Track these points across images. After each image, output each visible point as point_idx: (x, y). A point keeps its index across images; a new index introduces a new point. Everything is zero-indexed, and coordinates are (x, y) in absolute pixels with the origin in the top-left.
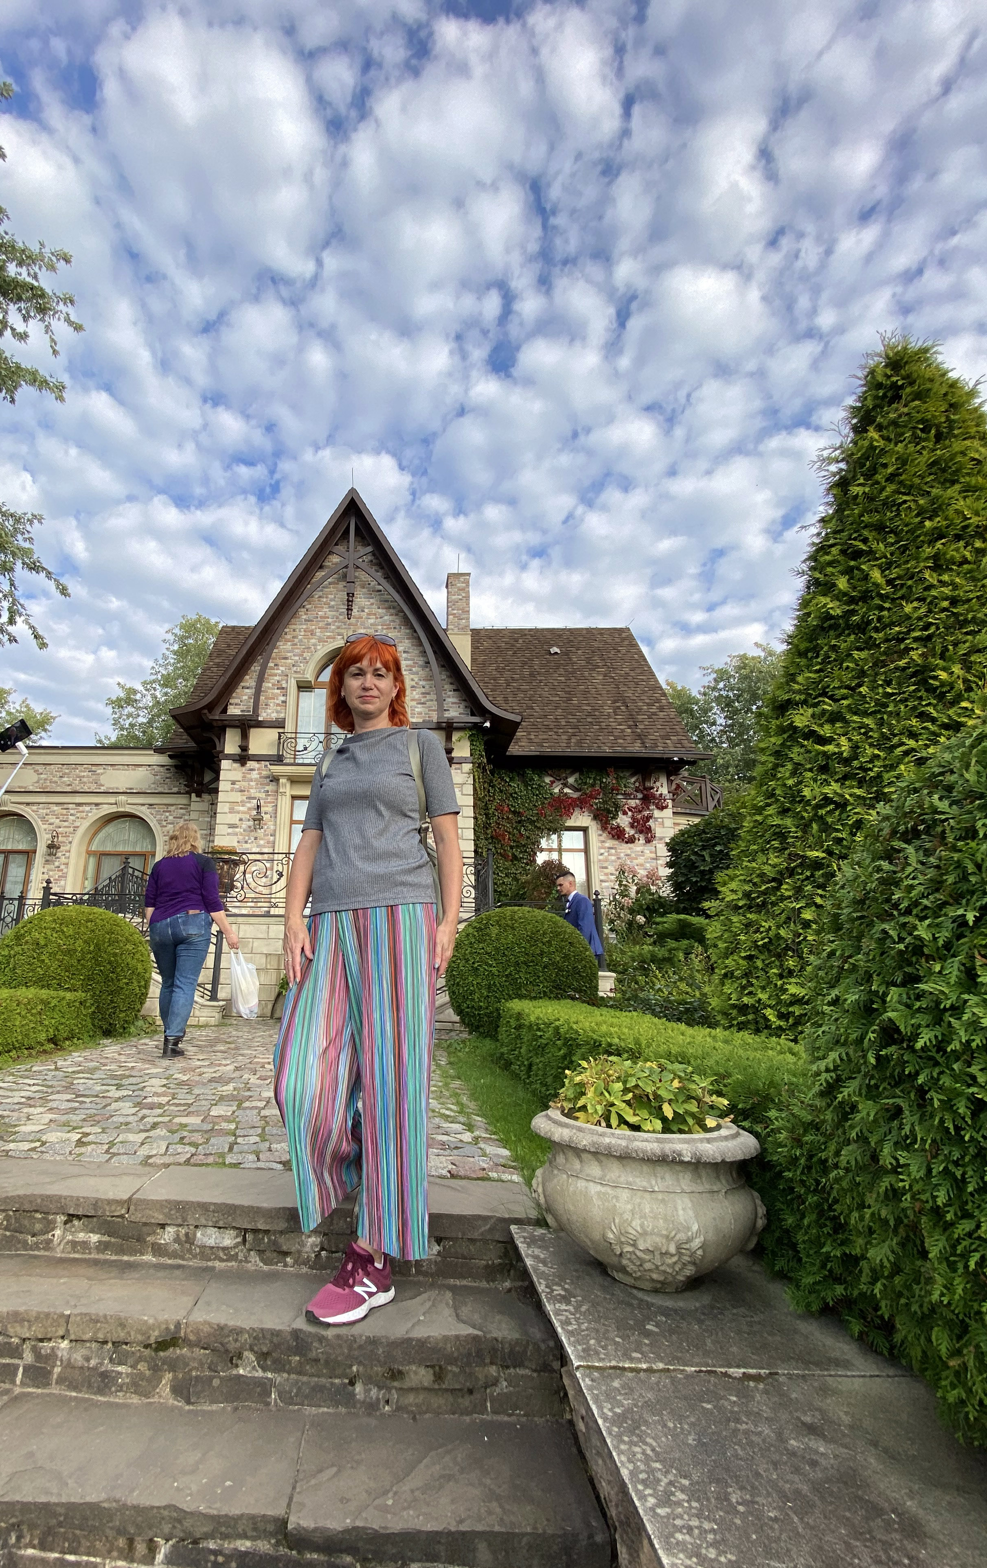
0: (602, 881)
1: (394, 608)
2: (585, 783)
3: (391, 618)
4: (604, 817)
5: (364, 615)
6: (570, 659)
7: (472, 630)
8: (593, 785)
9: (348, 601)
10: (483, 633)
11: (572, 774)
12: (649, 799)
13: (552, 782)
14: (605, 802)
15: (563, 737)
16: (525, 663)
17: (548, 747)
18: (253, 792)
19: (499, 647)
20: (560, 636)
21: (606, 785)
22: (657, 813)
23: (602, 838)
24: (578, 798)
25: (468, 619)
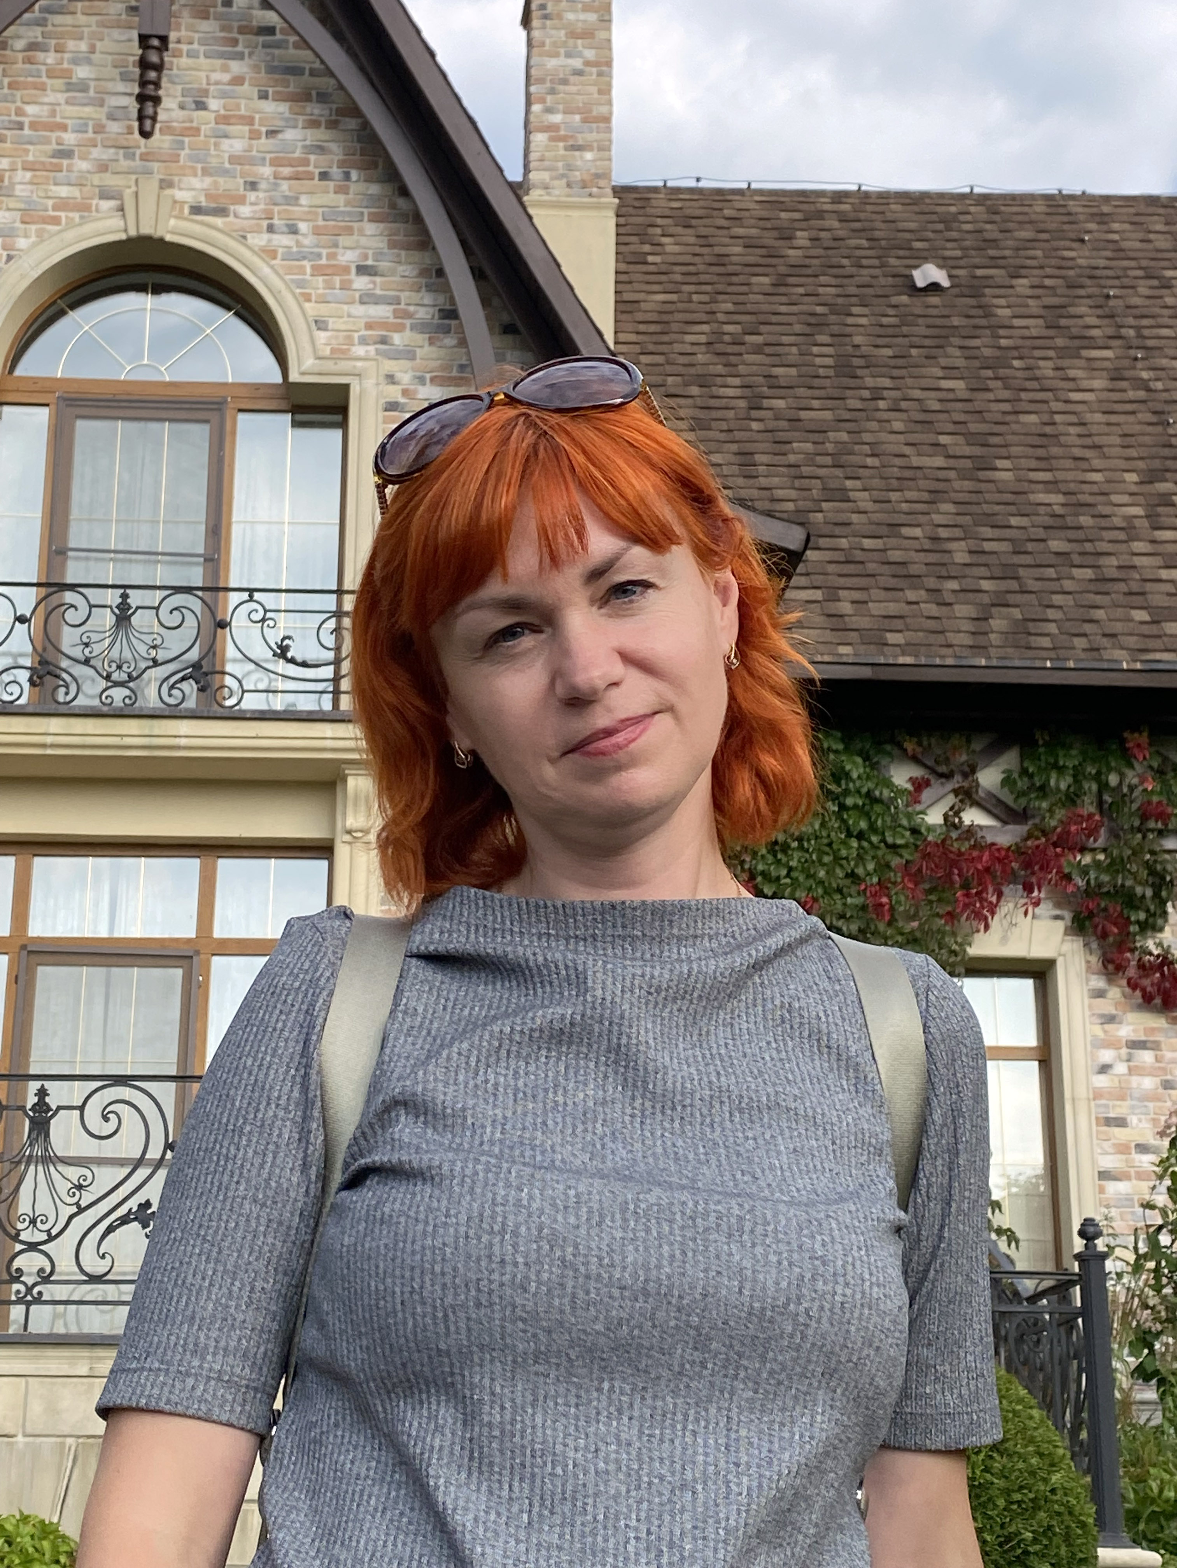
0: (1104, 1175)
1: (323, 97)
2: (1043, 790)
3: (313, 136)
4: (1111, 923)
5: (205, 120)
6: (987, 311)
7: (620, 191)
8: (1071, 799)
9: (144, 64)
10: (660, 202)
11: (994, 750)
13: (920, 785)
14: (1116, 866)
15: (963, 610)
16: (817, 324)
17: (904, 649)
19: (721, 260)
20: (948, 221)
21: (1122, 798)
23: (1106, 1006)
24: (1018, 850)
25: (605, 147)
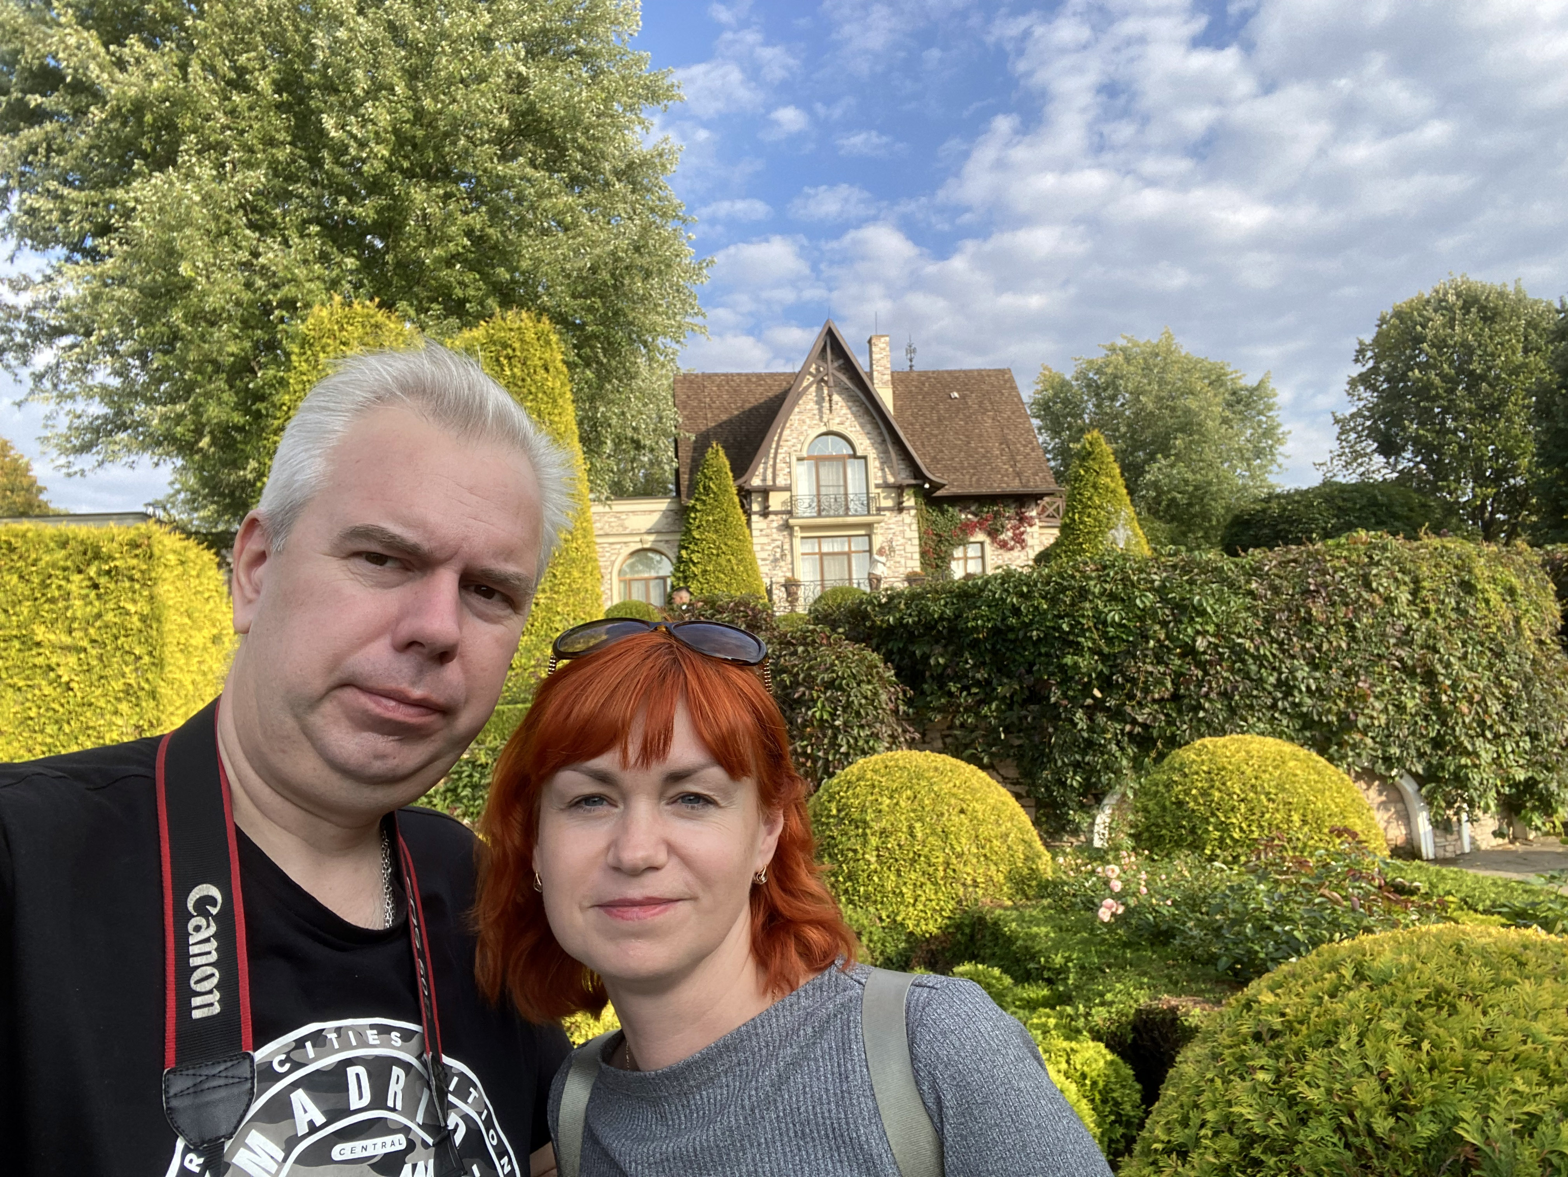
2: (982, 512)
4: (993, 534)
8: (987, 513)
11: (973, 506)
12: (1022, 519)
13: (961, 513)
14: (995, 524)
18: (775, 536)
21: (996, 513)
22: (1029, 529)
23: (992, 549)
24: (978, 523)
